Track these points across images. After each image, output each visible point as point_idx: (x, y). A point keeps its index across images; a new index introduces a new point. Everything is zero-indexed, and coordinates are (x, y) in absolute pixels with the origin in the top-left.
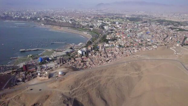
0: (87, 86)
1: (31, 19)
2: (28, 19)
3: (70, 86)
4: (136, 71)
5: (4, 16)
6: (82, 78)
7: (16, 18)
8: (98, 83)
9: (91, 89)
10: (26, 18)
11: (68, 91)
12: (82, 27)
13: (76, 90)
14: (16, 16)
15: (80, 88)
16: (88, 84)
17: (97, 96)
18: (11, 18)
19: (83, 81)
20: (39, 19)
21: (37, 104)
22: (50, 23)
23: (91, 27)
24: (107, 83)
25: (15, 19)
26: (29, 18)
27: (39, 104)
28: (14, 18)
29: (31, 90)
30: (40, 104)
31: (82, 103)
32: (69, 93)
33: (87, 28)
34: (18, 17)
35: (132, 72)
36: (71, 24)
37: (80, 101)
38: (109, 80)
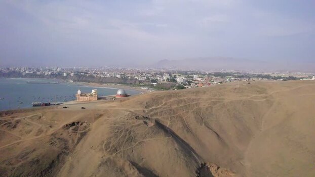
0: (176, 106)
1: (52, 74)
2: (47, 75)
3: (144, 103)
4: (260, 94)
5: (8, 72)
6: (164, 96)
7: (27, 74)
8: (195, 106)
9: (185, 111)
10: (44, 74)
11: (142, 109)
12: (137, 82)
13: (156, 109)
14: (27, 72)
15: (164, 107)
16: (178, 104)
17: (197, 122)
18: (19, 75)
19: (166, 100)
20: (65, 74)
21: (78, 123)
22: (84, 79)
23: (153, 81)
24: (211, 108)
25: (27, 76)
26: (50, 73)
27: (82, 124)
28: (24, 74)
29: (65, 107)
30: (85, 124)
31: (172, 129)
32: (144, 111)
33: (147, 84)
34: (32, 72)
35: (254, 95)
36: (119, 78)
37: (168, 126)
38: (215, 103)
